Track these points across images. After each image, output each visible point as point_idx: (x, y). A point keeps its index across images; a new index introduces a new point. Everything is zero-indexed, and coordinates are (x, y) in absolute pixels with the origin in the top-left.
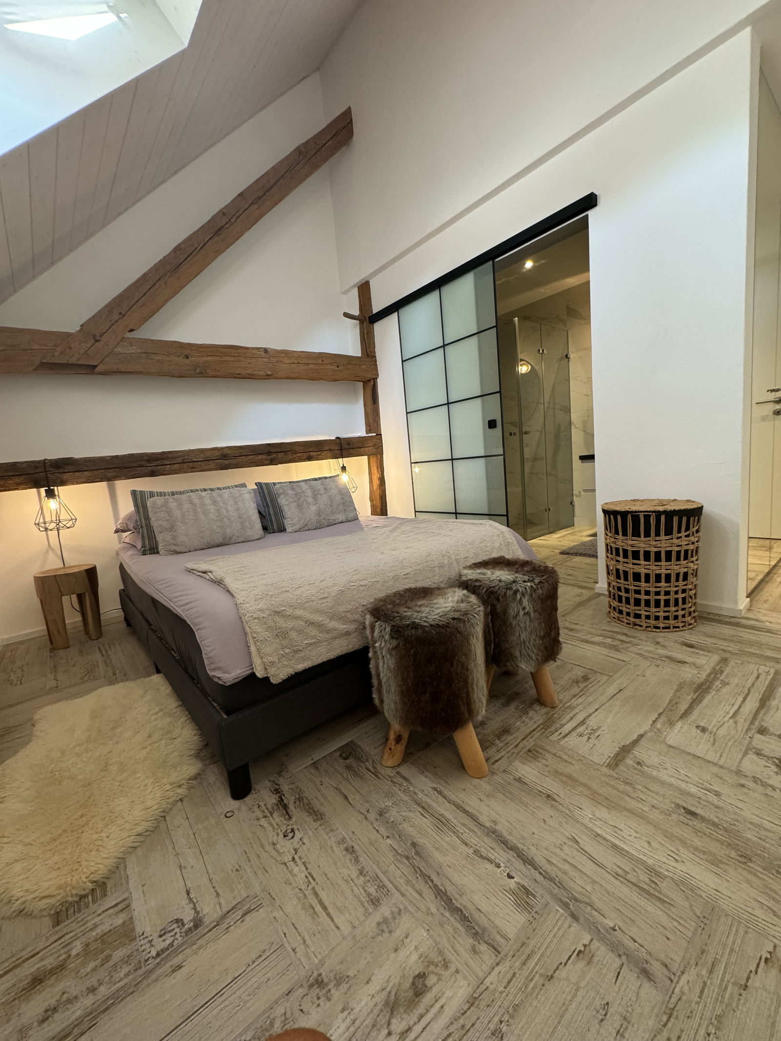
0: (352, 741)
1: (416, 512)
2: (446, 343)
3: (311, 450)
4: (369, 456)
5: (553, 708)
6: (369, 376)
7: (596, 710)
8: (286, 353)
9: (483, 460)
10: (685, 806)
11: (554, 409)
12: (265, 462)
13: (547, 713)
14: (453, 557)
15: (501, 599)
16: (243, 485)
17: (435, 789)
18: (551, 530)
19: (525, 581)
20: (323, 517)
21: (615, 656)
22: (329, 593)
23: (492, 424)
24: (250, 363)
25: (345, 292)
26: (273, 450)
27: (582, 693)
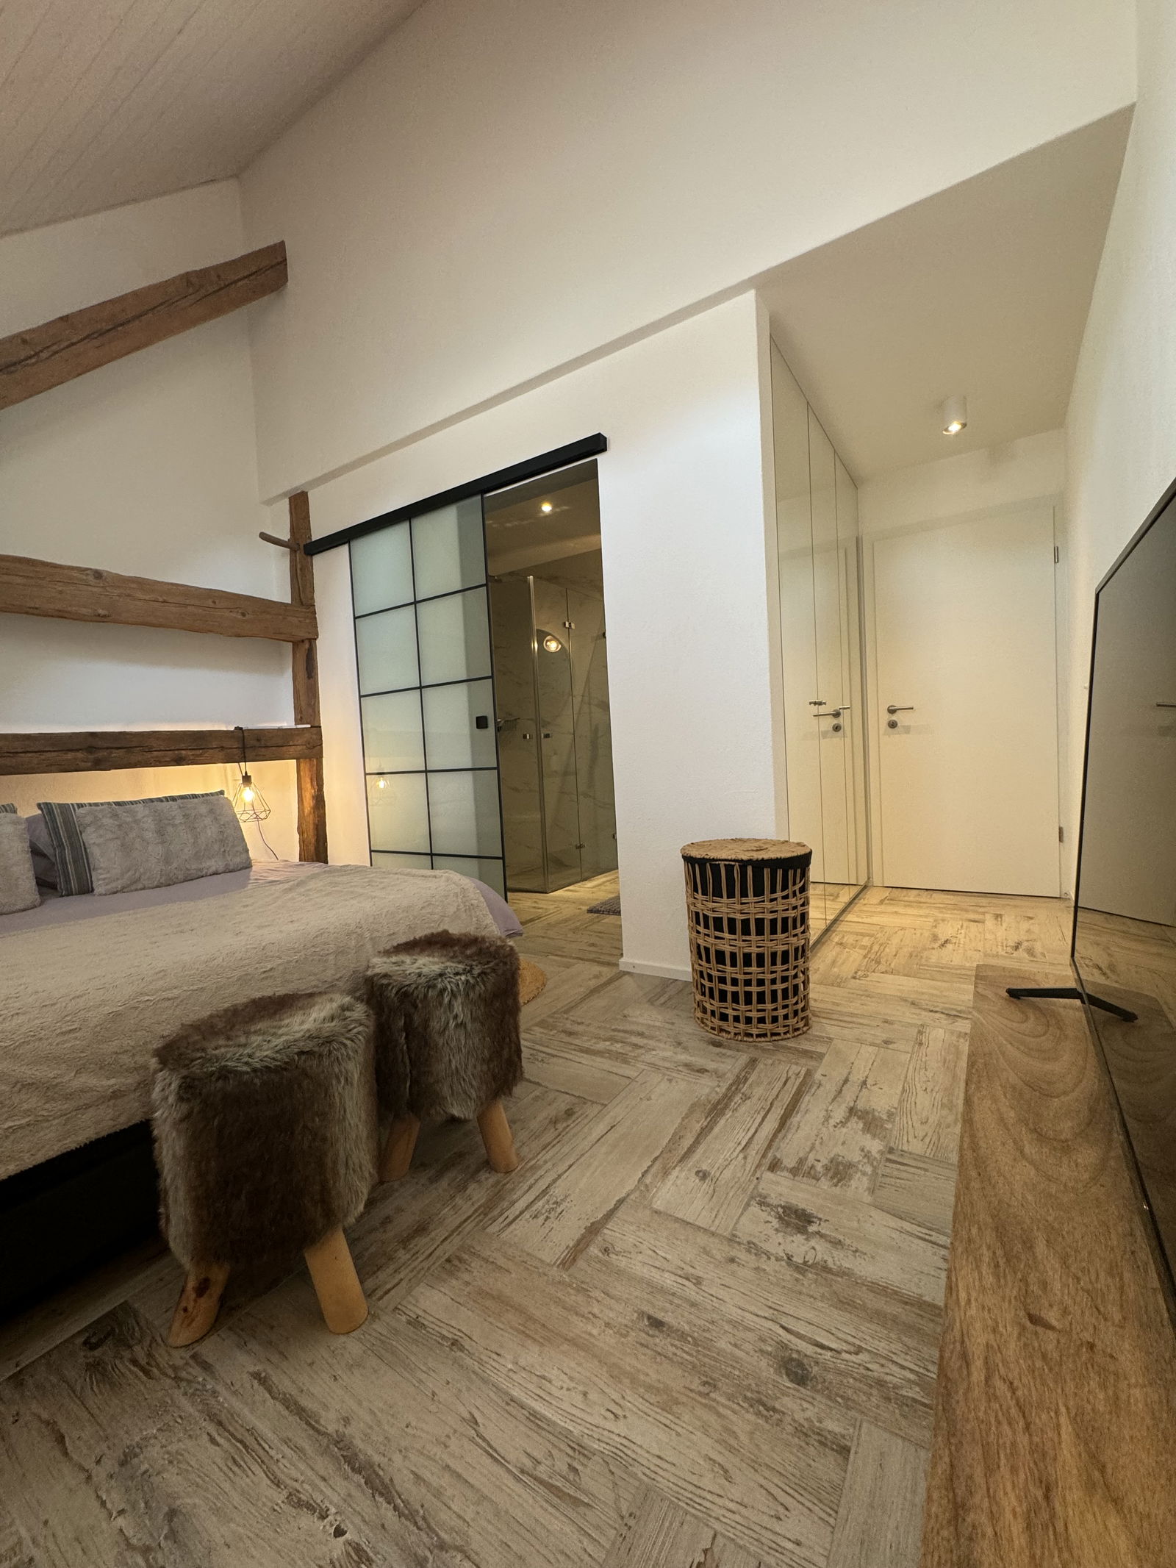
0: (126, 1302)
1: (371, 851)
2: (417, 600)
3: (183, 746)
4: (298, 759)
5: (507, 1173)
6: (302, 634)
7: (570, 1166)
8: (141, 583)
9: (469, 775)
10: (651, 1312)
11: (590, 704)
12: (83, 764)
13: (498, 1182)
14: (367, 935)
15: (420, 1005)
16: (11, 809)
17: (256, 1376)
18: (586, 875)
19: (457, 974)
20: (175, 865)
21: (620, 1071)
22: (85, 1020)
23: (481, 723)
24: (61, 592)
25: (269, 502)
26: (100, 744)
27: (557, 1140)
